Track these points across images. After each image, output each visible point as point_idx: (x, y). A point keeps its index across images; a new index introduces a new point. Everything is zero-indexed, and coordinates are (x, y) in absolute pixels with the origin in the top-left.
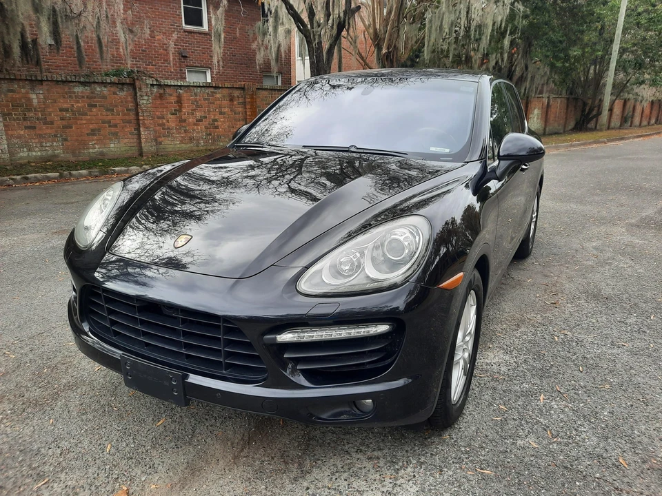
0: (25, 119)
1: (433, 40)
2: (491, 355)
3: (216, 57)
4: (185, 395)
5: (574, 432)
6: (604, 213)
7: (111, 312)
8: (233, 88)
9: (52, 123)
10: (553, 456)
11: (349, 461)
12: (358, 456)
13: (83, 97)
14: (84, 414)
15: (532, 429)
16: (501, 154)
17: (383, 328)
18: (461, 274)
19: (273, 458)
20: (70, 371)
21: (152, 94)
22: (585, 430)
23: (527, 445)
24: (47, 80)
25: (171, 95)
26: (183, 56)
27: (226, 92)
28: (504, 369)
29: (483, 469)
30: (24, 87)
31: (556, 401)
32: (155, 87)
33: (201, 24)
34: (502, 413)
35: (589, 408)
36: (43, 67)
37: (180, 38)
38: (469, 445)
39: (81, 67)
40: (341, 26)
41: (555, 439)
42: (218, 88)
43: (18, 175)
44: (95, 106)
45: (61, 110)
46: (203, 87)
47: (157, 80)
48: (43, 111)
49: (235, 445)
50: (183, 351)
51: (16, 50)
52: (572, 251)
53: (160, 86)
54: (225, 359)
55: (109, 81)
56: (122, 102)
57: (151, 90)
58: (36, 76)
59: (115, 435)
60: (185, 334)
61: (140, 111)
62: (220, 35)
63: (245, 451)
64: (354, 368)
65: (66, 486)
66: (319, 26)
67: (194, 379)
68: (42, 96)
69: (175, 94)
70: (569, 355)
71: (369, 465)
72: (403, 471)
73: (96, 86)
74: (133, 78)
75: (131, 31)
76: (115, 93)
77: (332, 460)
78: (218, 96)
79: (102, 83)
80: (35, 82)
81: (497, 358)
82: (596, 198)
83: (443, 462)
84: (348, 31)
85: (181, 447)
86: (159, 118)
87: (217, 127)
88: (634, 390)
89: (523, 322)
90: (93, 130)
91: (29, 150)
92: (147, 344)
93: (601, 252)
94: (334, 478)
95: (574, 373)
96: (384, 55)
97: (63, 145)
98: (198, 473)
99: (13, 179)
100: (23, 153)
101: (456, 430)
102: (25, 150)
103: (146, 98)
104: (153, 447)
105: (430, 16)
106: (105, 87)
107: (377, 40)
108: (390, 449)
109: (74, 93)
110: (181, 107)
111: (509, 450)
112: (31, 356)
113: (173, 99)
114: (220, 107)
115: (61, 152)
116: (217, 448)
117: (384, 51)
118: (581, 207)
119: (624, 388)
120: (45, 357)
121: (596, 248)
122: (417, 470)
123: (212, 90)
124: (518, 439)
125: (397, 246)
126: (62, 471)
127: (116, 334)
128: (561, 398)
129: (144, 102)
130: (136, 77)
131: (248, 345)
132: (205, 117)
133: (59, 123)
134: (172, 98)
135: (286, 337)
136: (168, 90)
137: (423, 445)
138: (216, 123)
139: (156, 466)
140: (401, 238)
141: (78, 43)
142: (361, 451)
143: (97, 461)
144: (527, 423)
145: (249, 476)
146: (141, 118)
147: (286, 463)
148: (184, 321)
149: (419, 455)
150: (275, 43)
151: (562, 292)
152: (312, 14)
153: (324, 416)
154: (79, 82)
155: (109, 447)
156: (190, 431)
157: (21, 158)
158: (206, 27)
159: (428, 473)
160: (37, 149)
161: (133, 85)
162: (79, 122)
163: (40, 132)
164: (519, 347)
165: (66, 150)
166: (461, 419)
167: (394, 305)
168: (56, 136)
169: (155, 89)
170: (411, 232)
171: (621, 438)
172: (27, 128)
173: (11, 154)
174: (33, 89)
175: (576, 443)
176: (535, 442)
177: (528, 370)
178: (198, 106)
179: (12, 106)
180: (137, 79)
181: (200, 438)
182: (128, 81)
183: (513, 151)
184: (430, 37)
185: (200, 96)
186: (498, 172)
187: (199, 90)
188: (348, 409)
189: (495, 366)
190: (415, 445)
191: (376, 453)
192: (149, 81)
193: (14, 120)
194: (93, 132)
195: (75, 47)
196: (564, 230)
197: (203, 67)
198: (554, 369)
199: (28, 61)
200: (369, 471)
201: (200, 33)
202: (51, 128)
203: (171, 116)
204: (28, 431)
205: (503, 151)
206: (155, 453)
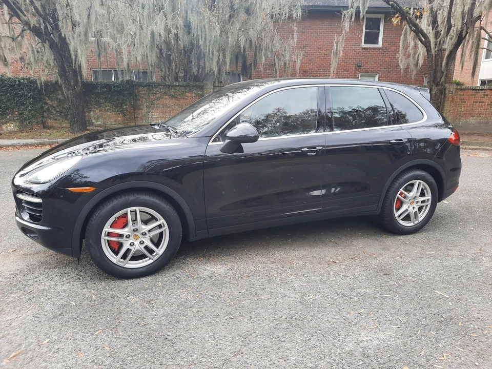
15: (148, 297)
23: (131, 300)
26: (358, 66)
33: (377, 43)
111: (119, 297)
124: (133, 296)
144: (154, 294)
158: (380, 44)
176: (136, 300)
186: (221, 147)
197: (372, 73)
201: (375, 49)
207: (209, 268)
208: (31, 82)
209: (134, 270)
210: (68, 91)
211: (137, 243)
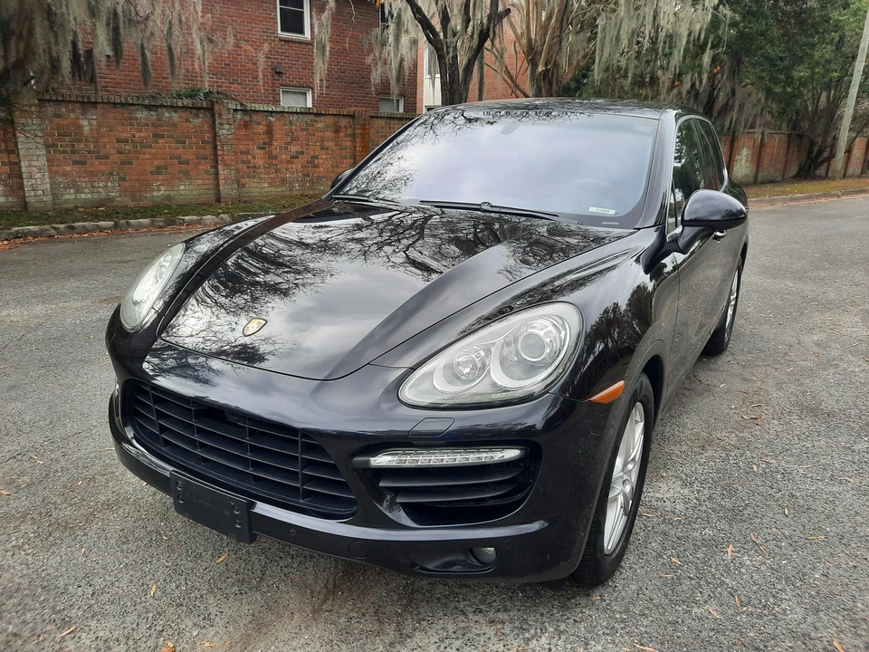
0: (73, 152)
1: (606, 54)
2: (664, 486)
3: (318, 75)
4: (250, 529)
5: (771, 600)
6: (832, 295)
7: (161, 415)
8: (340, 115)
9: (107, 157)
10: (741, 633)
11: (463, 625)
12: (476, 618)
13: (147, 125)
14: (124, 543)
15: (713, 592)
16: (686, 218)
17: (512, 453)
18: (622, 383)
19: (364, 615)
20: (111, 484)
21: (234, 121)
22: (787, 598)
23: (706, 614)
24: (103, 103)
25: (259, 124)
26: (276, 73)
27: (330, 120)
28: (680, 507)
29: (643, 645)
30: (73, 111)
31: (749, 556)
32: (239, 113)
33: (301, 31)
34: (675, 568)
35: (794, 567)
36: (99, 84)
37: (274, 48)
38: (627, 611)
39: (146, 85)
40: (484, 35)
41: (745, 609)
42: (321, 114)
43: (61, 223)
44: (162, 136)
45: (118, 141)
46: (301, 113)
47: (241, 104)
48: (96, 142)
49: (315, 594)
50: (251, 471)
51: (66, 64)
52: (784, 347)
53: (245, 111)
54: (302, 485)
55: (180, 104)
56: (196, 132)
57: (233, 117)
58: (89, 97)
59: (163, 573)
60: (254, 449)
61: (218, 143)
62: (324, 47)
63: (329, 602)
64: (472, 505)
65: (97, 638)
66: (454, 34)
67: (262, 509)
68: (95, 123)
69: (264, 123)
70: (771, 492)
71: (490, 631)
72: (535, 641)
73: (164, 110)
74: (211, 101)
75: (211, 41)
76: (187, 121)
77: (441, 621)
78: (320, 125)
79: (172, 107)
80: (88, 105)
81: (672, 491)
82: (822, 274)
83: (590, 632)
84: (492, 41)
85: (246, 593)
86: (242, 153)
87: (317, 166)
88: (859, 544)
89: (709, 442)
90: (158, 168)
91: (77, 192)
92: (205, 460)
93: (825, 348)
94: (442, 647)
95: (777, 517)
96: (540, 74)
97: (119, 185)
98: (265, 630)
99: (55, 228)
100: (70, 196)
101: (610, 589)
102: (72, 191)
103: (227, 127)
104: (211, 591)
105: (604, 22)
106: (175, 112)
107: (532, 53)
108: (519, 610)
109: (136, 118)
110: (271, 139)
111: (680, 620)
112: (63, 462)
113: (261, 129)
114: (322, 141)
115: (118, 195)
116: (292, 598)
117: (541, 68)
118: (800, 285)
119: (845, 541)
120: (80, 465)
121: (818, 344)
122: (554, 641)
123: (313, 117)
124: (694, 605)
125: (536, 343)
126: (93, 616)
127: (167, 443)
128: (756, 551)
129: (224, 131)
130: (215, 100)
131: (332, 468)
132: (302, 153)
133: (116, 158)
134: (261, 127)
135: (382, 460)
136: (255, 117)
137: (564, 607)
138: (316, 161)
139: (211, 617)
140: (541, 333)
141: (143, 54)
142: (480, 612)
143: (138, 607)
144: (709, 583)
145: (331, 637)
146: (220, 153)
147: (381, 622)
148: (252, 432)
149: (558, 621)
150: (396, 56)
151: (767, 404)
152: (445, 19)
153: (430, 566)
154: (142, 105)
155: (154, 589)
156: (259, 572)
157: (66, 201)
158: (307, 35)
159: (569, 646)
160: (87, 190)
161: (210, 110)
162: (141, 156)
163: (92, 169)
164: (703, 478)
165: (123, 192)
166: (617, 573)
167: (530, 422)
168: (111, 174)
169: (239, 116)
170: (554, 325)
171: (838, 612)
172: (75, 163)
173: (55, 196)
174: (84, 113)
175: (774, 615)
176: (717, 611)
177: (714, 510)
178: (293, 139)
179: (58, 135)
180: (217, 103)
181: (270, 582)
182: (204, 105)
183: (701, 214)
184: (602, 51)
185: (296, 125)
186: (681, 243)
187: (295, 117)
188: (462, 558)
189: (668, 503)
190: (553, 607)
191: (500, 615)
192: (232, 106)
193: (60, 152)
194: (158, 171)
195: (140, 58)
196: (775, 317)
197: (302, 87)
198: (749, 510)
199: (80, 77)
200: (489, 639)
201: (300, 43)
202: (106, 164)
203: (259, 151)
204: (54, 561)
205: (690, 213)
206: (211, 600)
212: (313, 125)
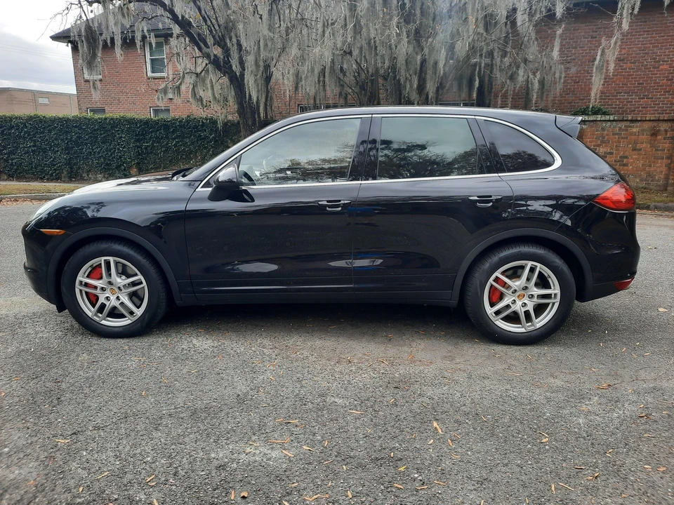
8: (659, 120)
27: (646, 125)
42: (637, 121)
78: (634, 130)
114: (636, 143)
123: (628, 123)
132: (611, 153)
138: (625, 160)
178: (603, 142)
207: (195, 341)
208: (214, 122)
209: (110, 328)
210: (246, 132)
211: (113, 298)
212: (627, 130)
